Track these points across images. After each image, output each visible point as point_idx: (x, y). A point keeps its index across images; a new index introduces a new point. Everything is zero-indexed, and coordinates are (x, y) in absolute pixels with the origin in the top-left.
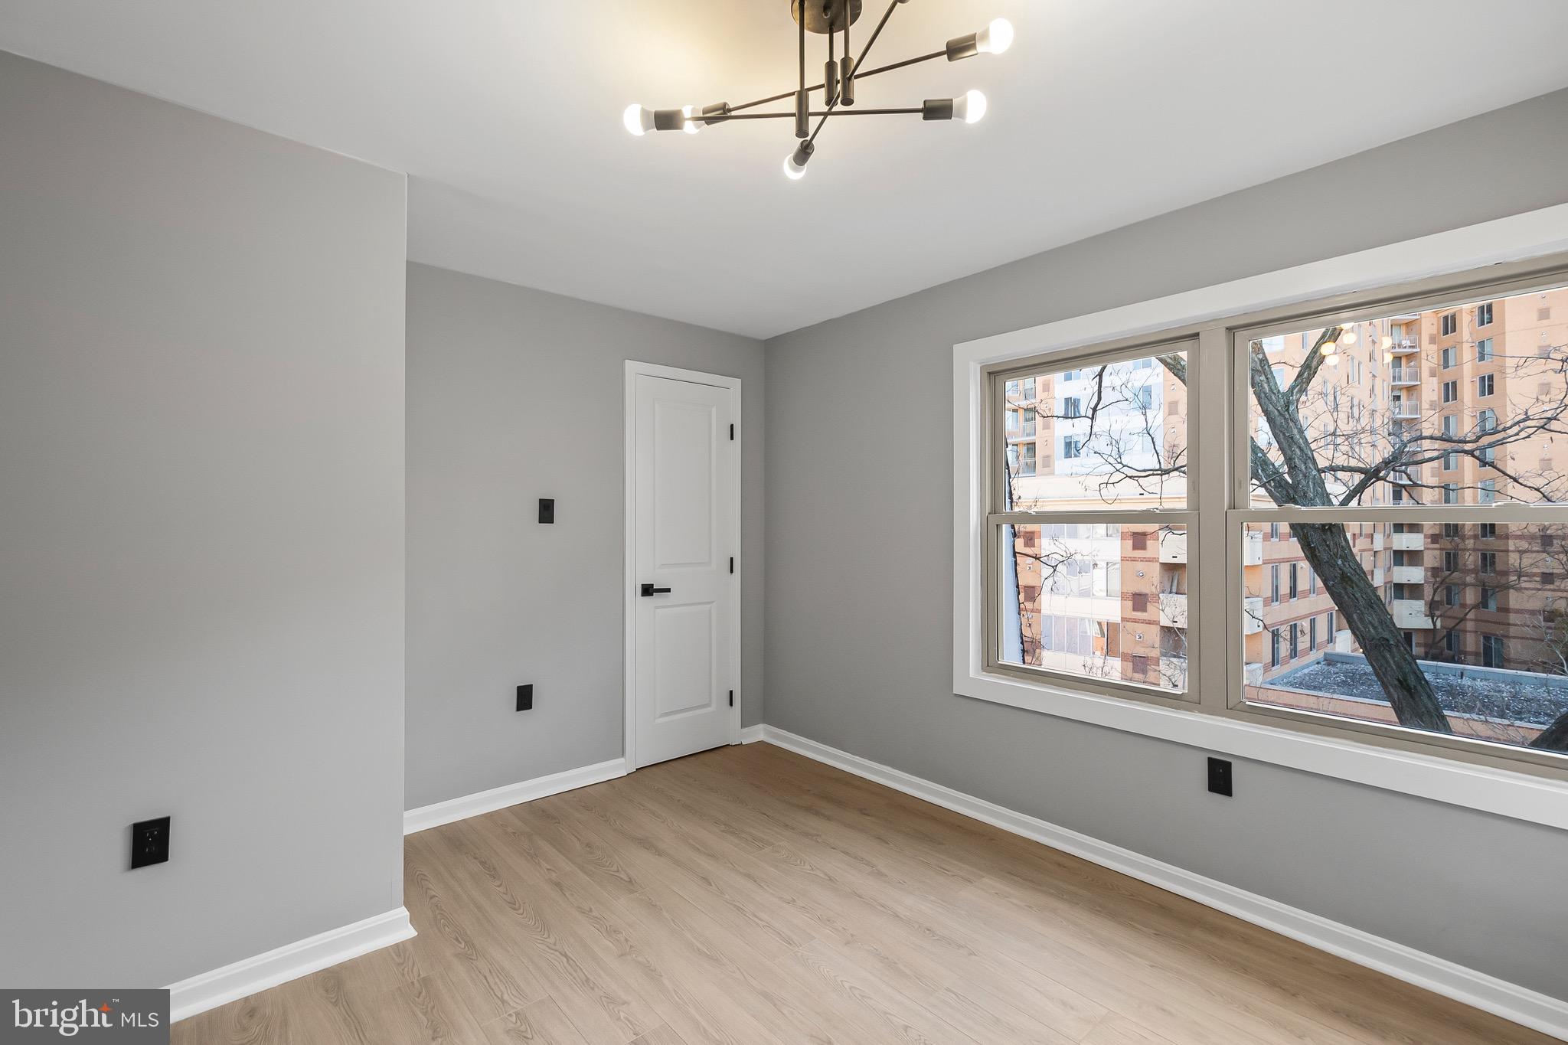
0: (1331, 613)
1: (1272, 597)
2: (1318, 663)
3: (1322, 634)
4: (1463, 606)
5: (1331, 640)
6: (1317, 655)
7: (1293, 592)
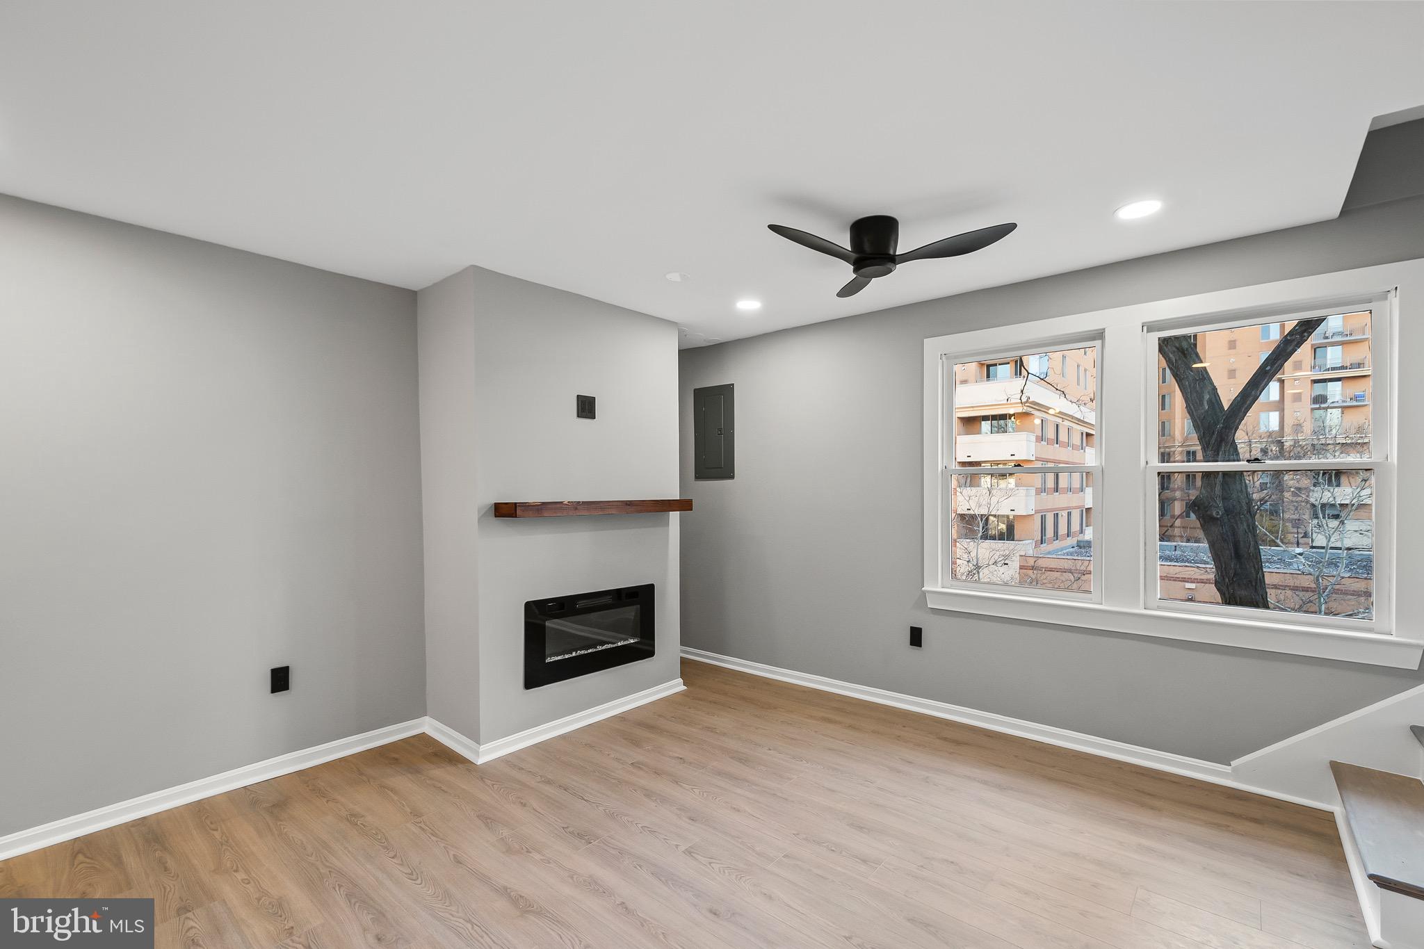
0: (1082, 510)
1: (1042, 488)
2: (1073, 547)
3: (1075, 527)
4: (1173, 516)
5: (1082, 531)
6: (1071, 541)
7: (1056, 489)
